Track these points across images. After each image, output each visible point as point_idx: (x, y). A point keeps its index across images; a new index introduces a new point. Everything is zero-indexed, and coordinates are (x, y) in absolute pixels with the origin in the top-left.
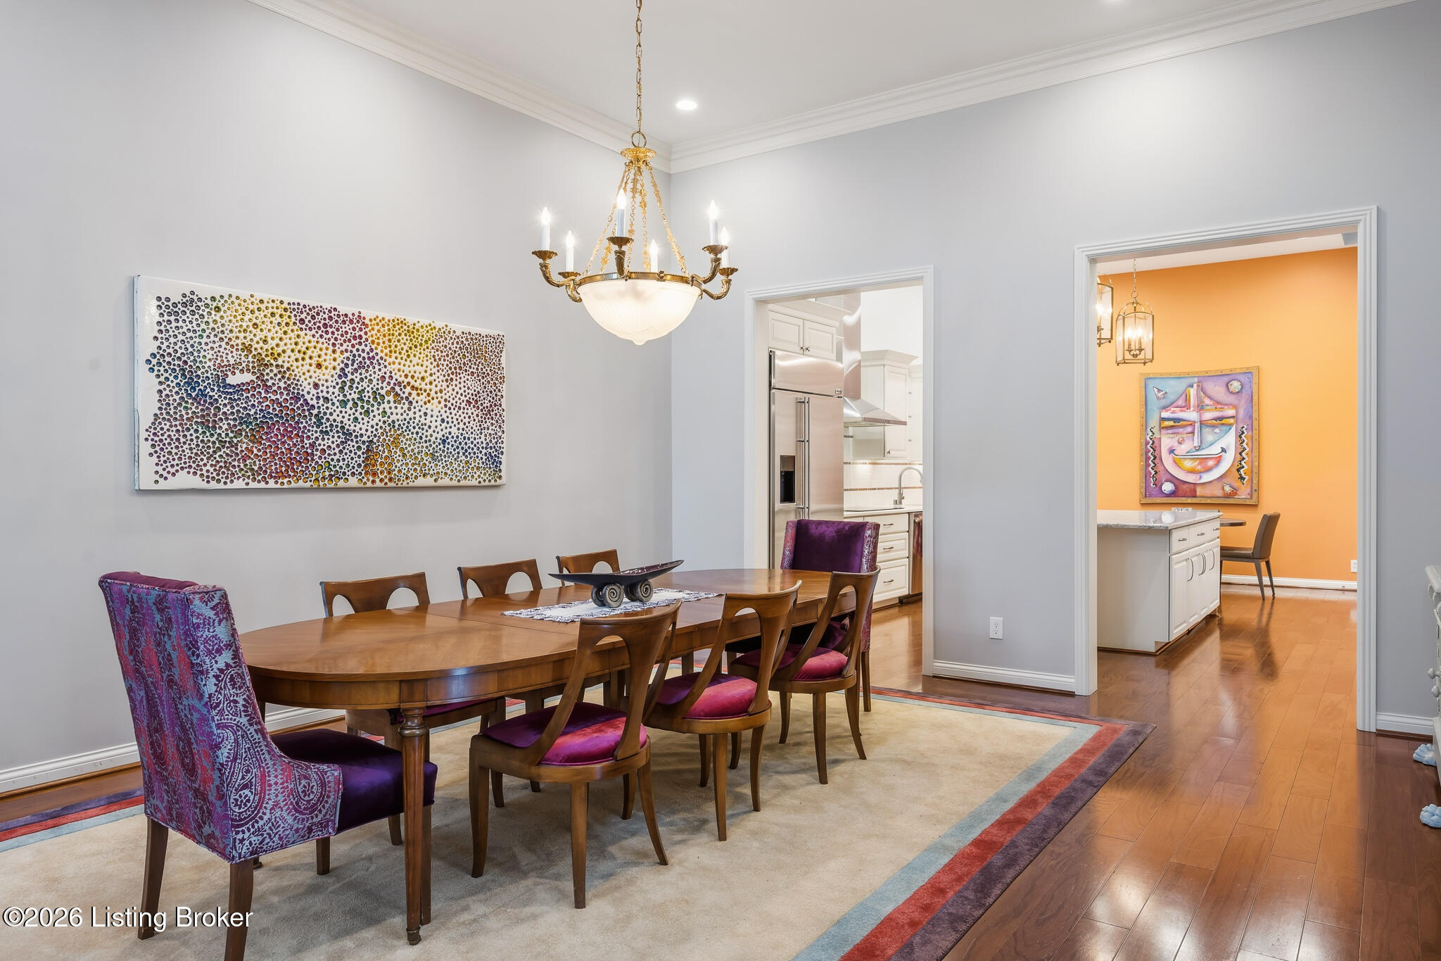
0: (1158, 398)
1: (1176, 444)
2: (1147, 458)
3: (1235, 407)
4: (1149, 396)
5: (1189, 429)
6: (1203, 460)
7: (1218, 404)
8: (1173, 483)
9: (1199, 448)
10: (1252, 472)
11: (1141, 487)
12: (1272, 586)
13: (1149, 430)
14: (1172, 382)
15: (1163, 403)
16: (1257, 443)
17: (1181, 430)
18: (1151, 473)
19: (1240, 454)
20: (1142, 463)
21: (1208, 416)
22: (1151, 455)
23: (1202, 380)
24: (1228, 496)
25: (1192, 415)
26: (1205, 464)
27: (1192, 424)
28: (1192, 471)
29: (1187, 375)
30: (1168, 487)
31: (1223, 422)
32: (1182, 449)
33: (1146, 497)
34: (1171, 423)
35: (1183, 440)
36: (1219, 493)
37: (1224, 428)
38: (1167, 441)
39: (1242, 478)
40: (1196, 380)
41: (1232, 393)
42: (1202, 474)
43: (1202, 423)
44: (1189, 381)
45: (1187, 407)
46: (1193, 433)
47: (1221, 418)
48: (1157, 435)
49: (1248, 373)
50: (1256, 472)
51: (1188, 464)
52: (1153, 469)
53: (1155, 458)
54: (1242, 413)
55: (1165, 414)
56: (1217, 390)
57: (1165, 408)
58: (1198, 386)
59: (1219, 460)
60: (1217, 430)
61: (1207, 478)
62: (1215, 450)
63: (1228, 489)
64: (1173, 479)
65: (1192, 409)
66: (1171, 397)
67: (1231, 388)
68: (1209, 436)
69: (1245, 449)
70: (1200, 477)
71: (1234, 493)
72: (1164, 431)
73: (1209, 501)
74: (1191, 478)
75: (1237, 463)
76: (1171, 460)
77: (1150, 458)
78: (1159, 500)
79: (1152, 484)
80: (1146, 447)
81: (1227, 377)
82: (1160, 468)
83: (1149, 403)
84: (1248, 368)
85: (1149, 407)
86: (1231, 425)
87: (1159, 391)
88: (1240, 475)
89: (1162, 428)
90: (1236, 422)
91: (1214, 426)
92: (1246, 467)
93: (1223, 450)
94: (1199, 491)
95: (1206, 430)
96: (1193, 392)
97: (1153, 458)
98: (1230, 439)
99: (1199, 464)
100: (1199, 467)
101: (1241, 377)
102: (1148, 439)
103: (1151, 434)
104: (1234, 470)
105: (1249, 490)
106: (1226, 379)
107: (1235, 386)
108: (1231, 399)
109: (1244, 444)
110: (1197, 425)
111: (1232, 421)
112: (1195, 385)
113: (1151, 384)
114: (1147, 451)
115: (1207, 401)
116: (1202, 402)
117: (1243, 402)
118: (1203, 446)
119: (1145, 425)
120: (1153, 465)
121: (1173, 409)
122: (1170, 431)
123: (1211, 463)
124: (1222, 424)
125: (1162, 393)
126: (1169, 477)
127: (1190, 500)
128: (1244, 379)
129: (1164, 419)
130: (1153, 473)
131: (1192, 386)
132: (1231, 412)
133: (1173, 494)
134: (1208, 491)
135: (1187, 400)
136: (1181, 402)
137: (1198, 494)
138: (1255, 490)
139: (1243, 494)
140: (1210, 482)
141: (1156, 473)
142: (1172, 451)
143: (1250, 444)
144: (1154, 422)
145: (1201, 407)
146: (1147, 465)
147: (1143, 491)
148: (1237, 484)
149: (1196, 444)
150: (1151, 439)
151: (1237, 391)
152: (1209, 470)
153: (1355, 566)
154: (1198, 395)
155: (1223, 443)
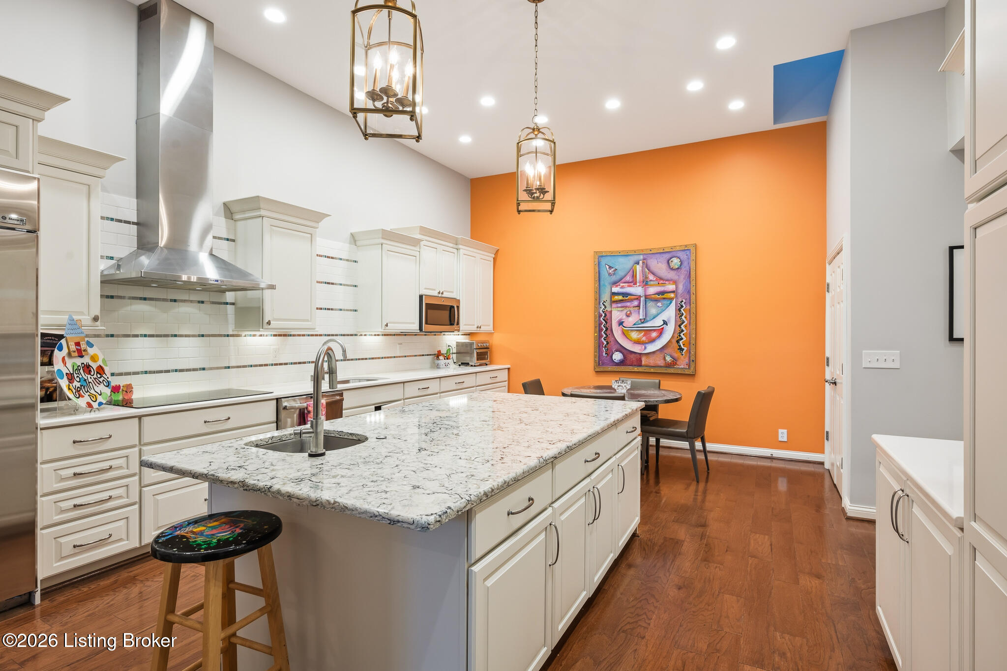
0: (610, 274)
1: (624, 317)
2: (601, 330)
3: (675, 282)
4: (601, 272)
5: (636, 303)
6: (647, 332)
7: (660, 280)
8: (621, 352)
9: (644, 321)
10: (690, 343)
11: (595, 356)
12: (705, 451)
13: (601, 303)
14: (621, 260)
15: (614, 278)
16: (694, 316)
17: (628, 304)
18: (603, 344)
19: (680, 326)
20: (596, 334)
21: (652, 290)
22: (603, 326)
23: (648, 255)
24: (668, 366)
25: (637, 290)
26: (649, 335)
27: (638, 298)
28: (637, 342)
29: (635, 253)
30: (617, 357)
31: (666, 296)
32: (630, 321)
33: (599, 365)
34: (620, 298)
35: (631, 313)
36: (661, 363)
37: (666, 302)
38: (617, 315)
39: (681, 349)
40: (641, 257)
41: (672, 269)
42: (647, 345)
43: (646, 297)
44: (636, 258)
45: (633, 282)
46: (639, 306)
47: (663, 293)
48: (608, 309)
49: (686, 250)
50: (693, 344)
51: (635, 335)
52: (605, 340)
53: (607, 329)
54: (681, 287)
55: (615, 290)
56: (659, 266)
57: (615, 283)
58: (643, 263)
59: (661, 332)
60: (659, 304)
61: (651, 348)
62: (658, 322)
63: (668, 359)
64: (622, 349)
65: (638, 284)
66: (621, 273)
67: (672, 265)
68: (653, 309)
69: (683, 322)
70: (645, 348)
71: (674, 362)
72: (614, 305)
73: (652, 370)
74: (637, 349)
75: (676, 335)
76: (620, 332)
77: (602, 329)
78: (610, 368)
79: (604, 353)
80: (600, 320)
81: (668, 254)
82: (611, 339)
83: (602, 279)
84: (686, 246)
85: (602, 283)
86: (672, 299)
87: (610, 267)
88: (680, 346)
89: (612, 302)
90: (676, 296)
91: (657, 300)
92: (685, 339)
93: (665, 323)
94: (644, 361)
95: (650, 304)
96: (638, 268)
97: (605, 329)
98: (670, 313)
99: (644, 336)
100: (644, 339)
101: (680, 254)
102: (601, 312)
103: (603, 307)
104: (674, 341)
105: (687, 361)
106: (667, 256)
107: (675, 262)
108: (672, 275)
109: (683, 317)
110: (642, 299)
111: (672, 295)
112: (641, 262)
113: (604, 261)
114: (600, 324)
115: (651, 277)
116: (647, 278)
117: (682, 277)
118: (648, 319)
119: (598, 300)
120: (605, 336)
121: (622, 285)
122: (619, 305)
123: (654, 335)
124: (664, 298)
125: (612, 270)
126: (619, 347)
127: (636, 369)
128: (683, 256)
129: (614, 294)
130: (605, 343)
131: (638, 263)
132: (671, 287)
133: (622, 363)
134: (651, 361)
135: (634, 276)
136: (628, 278)
137: (643, 363)
138: (693, 361)
139: (682, 363)
140: (654, 352)
141: (608, 343)
142: (621, 323)
143: (688, 317)
144: (606, 297)
145: (645, 283)
146: (600, 336)
147: (597, 359)
148: (677, 354)
149: (641, 317)
150: (603, 312)
151: (677, 267)
152: (653, 341)
153: (783, 435)
154: (643, 271)
155: (664, 316)
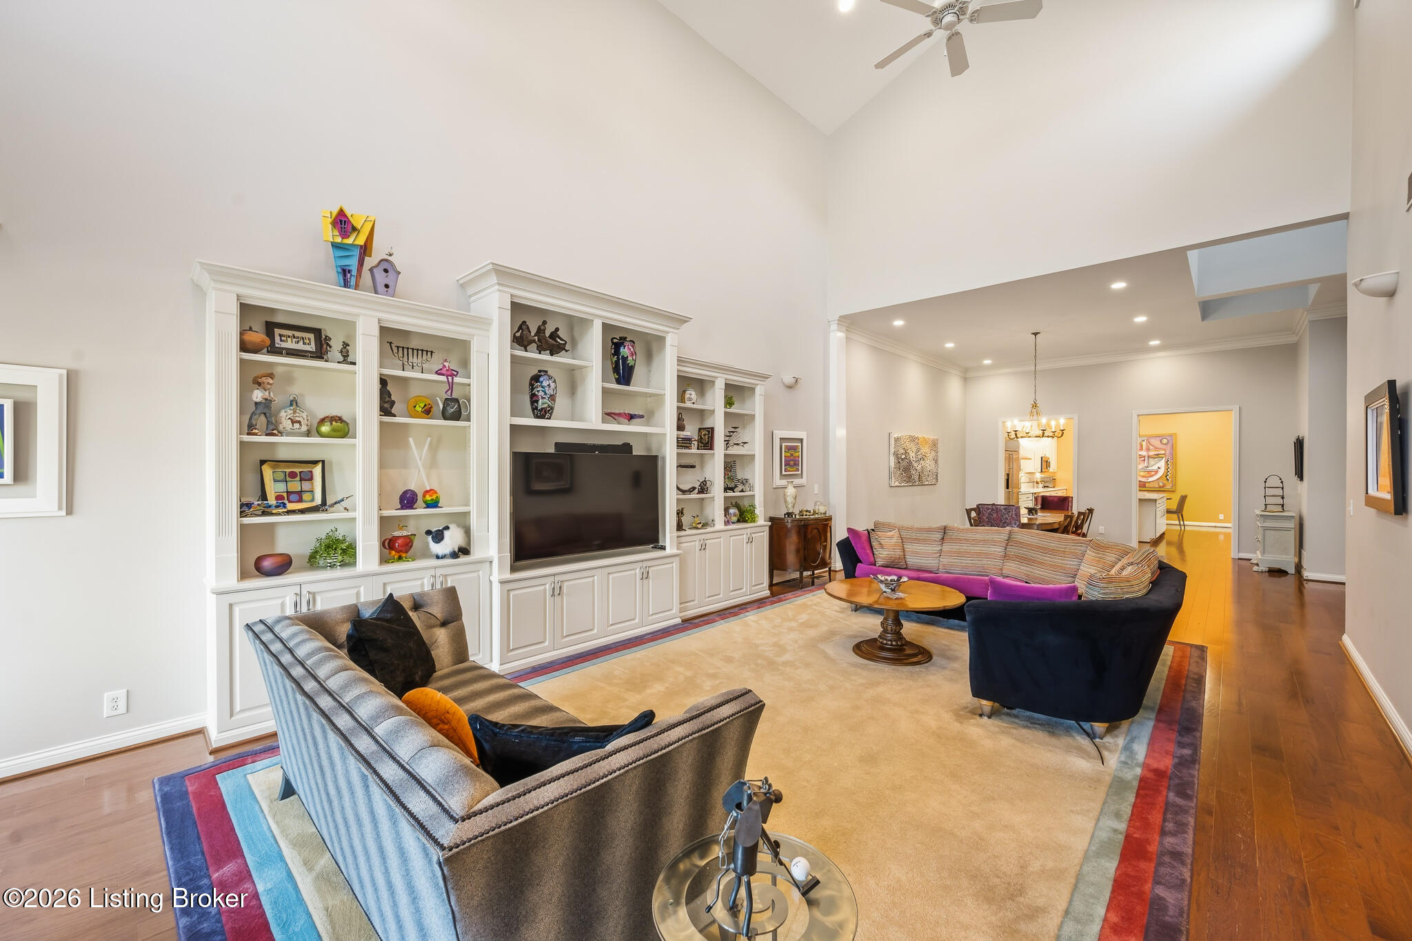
3: (1165, 450)
5: (1143, 459)
6: (1149, 472)
7: (1156, 448)
9: (1147, 467)
10: (1172, 477)
12: (1184, 525)
16: (1175, 465)
19: (1167, 469)
21: (1152, 453)
23: (1150, 437)
24: (1160, 487)
25: (1144, 453)
26: (1150, 473)
27: (1144, 457)
28: (1143, 477)
29: (1142, 436)
31: (1159, 456)
35: (1139, 463)
36: (1157, 486)
37: (1159, 459)
39: (1168, 480)
40: (1146, 438)
41: (1164, 444)
42: (1148, 478)
43: (1148, 456)
44: (1143, 438)
47: (1158, 454)
49: (1171, 435)
50: (1174, 477)
51: (1142, 474)
54: (1168, 452)
56: (1156, 442)
59: (1156, 472)
61: (1150, 479)
62: (1155, 468)
63: (1161, 484)
65: (1143, 450)
67: (1163, 442)
68: (1152, 461)
69: (1169, 468)
71: (1165, 485)
73: (1153, 489)
74: (1144, 480)
75: (1165, 473)
81: (1161, 437)
86: (1163, 457)
88: (1167, 478)
90: (1165, 456)
91: (1155, 458)
92: (1170, 475)
93: (1159, 468)
94: (1147, 485)
95: (1150, 459)
96: (1144, 443)
98: (1162, 464)
99: (1147, 474)
101: (1167, 438)
104: (1164, 476)
105: (1172, 485)
107: (1165, 441)
108: (1163, 447)
109: (1169, 465)
110: (1146, 458)
111: (1163, 455)
112: (1146, 440)
115: (1151, 447)
116: (1149, 447)
117: (1168, 447)
118: (1150, 466)
123: (1153, 473)
127: (1143, 489)
128: (1169, 438)
131: (1144, 441)
132: (1163, 452)
134: (1151, 485)
135: (1142, 447)
136: (1139, 447)
138: (1174, 485)
139: (1169, 486)
140: (1155, 481)
143: (1172, 465)
145: (1148, 450)
148: (1166, 482)
149: (1146, 465)
151: (1166, 443)
152: (1153, 476)
153: (1221, 517)
154: (1147, 444)
155: (1159, 465)
